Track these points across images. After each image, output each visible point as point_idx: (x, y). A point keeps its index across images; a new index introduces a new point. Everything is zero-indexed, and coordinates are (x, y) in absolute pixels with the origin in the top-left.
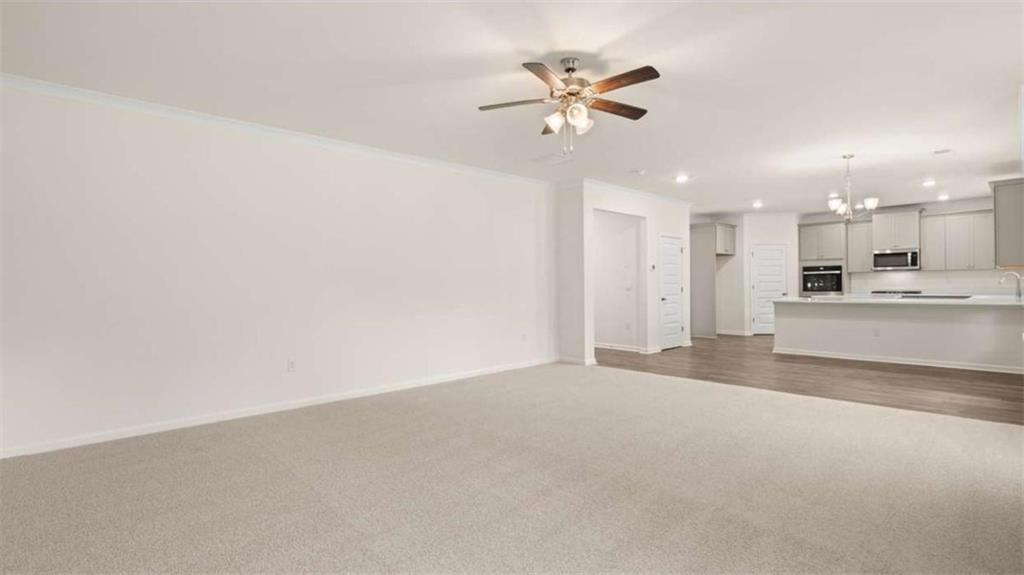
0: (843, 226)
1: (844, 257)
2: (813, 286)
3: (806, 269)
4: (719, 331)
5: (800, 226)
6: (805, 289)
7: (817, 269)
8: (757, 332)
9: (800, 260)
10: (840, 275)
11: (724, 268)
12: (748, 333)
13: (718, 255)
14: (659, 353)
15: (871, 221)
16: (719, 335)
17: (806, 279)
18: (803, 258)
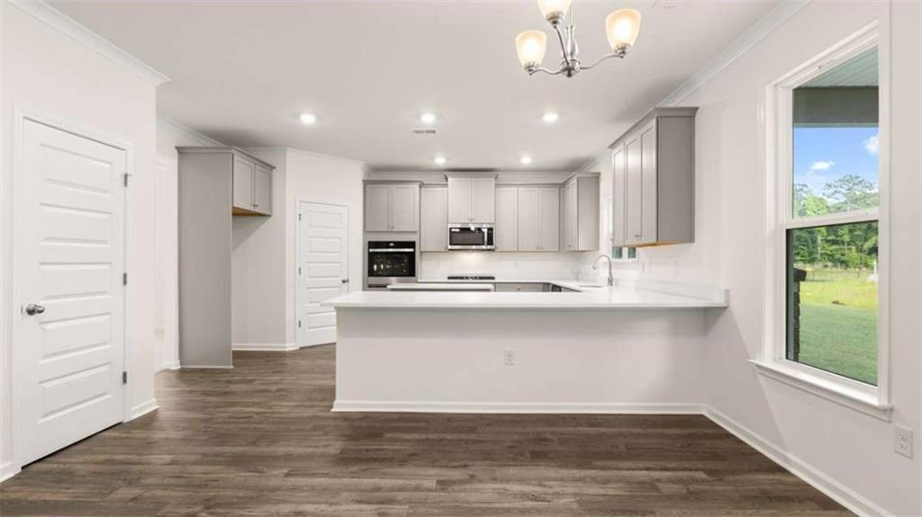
0: (417, 186)
1: (418, 230)
2: (379, 269)
3: (372, 244)
4: (237, 346)
5: (366, 183)
6: (371, 273)
7: (386, 244)
8: (302, 346)
9: (365, 231)
10: (413, 254)
11: (251, 240)
12: (290, 346)
13: (238, 214)
14: (16, 478)
15: (447, 185)
16: (238, 355)
17: (372, 259)
18: (368, 230)
